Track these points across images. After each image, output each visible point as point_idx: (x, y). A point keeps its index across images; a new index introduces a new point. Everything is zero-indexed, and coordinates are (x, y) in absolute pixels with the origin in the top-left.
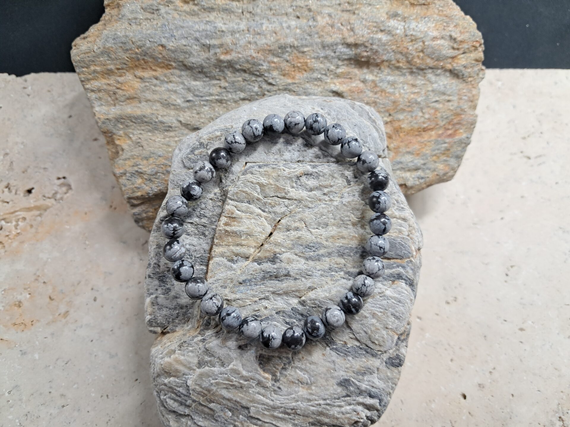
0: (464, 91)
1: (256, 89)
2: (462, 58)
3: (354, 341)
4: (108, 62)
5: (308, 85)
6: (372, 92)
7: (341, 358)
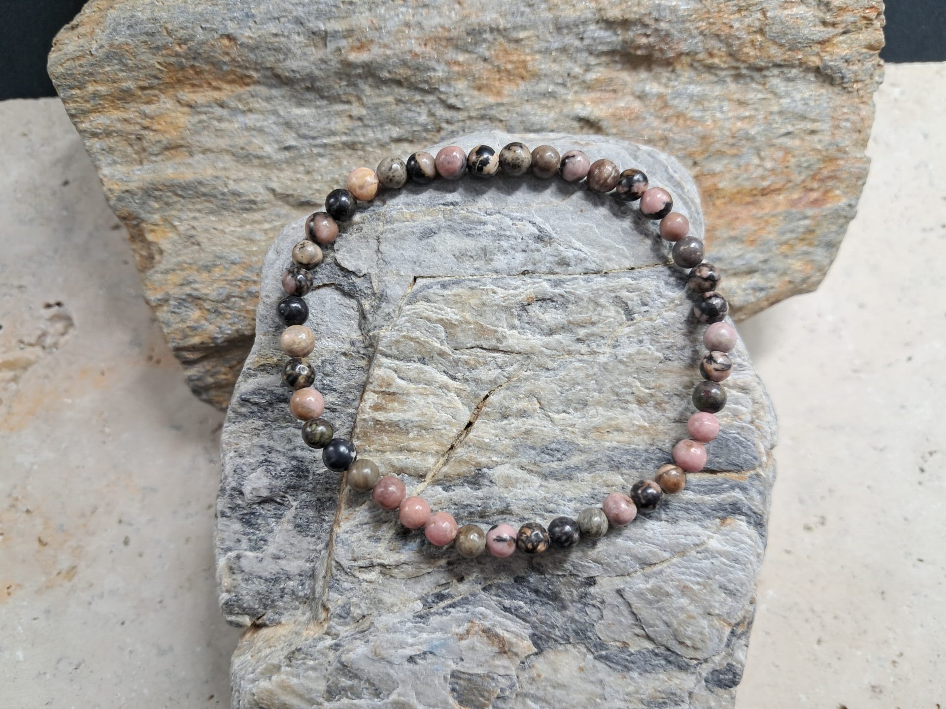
0: (845, 110)
1: (423, 118)
2: (841, 43)
3: (643, 640)
4: (121, 75)
5: (528, 107)
6: (657, 117)
7: (615, 674)
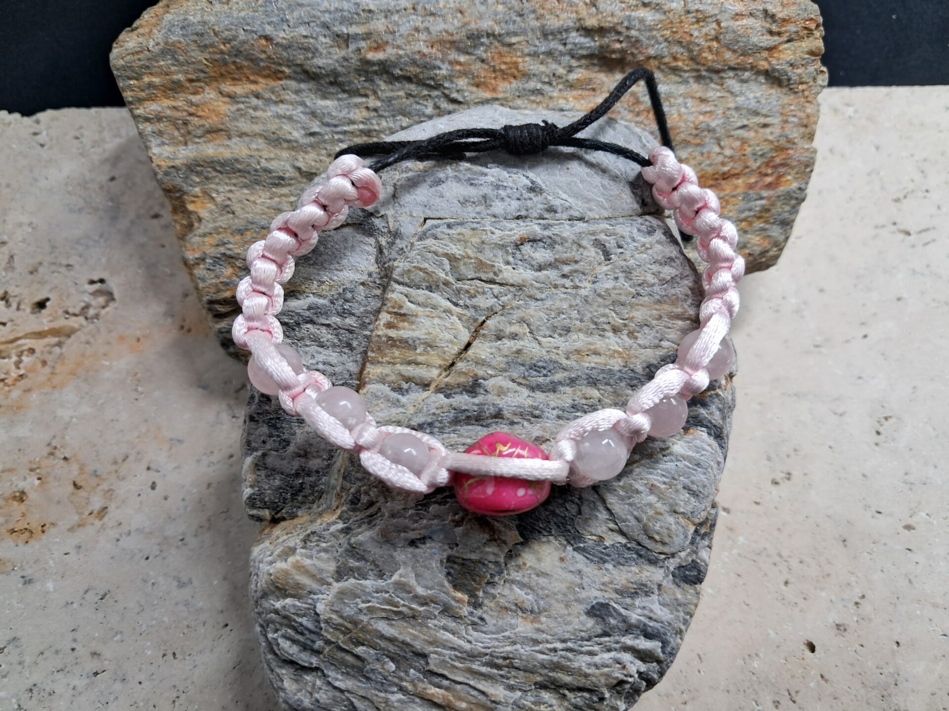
0: (792, 108)
1: (430, 110)
2: (786, 49)
3: (615, 534)
4: (173, 68)
5: (519, 102)
6: (630, 111)
7: (593, 566)
